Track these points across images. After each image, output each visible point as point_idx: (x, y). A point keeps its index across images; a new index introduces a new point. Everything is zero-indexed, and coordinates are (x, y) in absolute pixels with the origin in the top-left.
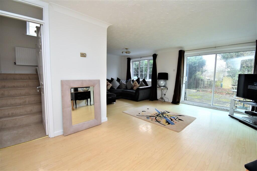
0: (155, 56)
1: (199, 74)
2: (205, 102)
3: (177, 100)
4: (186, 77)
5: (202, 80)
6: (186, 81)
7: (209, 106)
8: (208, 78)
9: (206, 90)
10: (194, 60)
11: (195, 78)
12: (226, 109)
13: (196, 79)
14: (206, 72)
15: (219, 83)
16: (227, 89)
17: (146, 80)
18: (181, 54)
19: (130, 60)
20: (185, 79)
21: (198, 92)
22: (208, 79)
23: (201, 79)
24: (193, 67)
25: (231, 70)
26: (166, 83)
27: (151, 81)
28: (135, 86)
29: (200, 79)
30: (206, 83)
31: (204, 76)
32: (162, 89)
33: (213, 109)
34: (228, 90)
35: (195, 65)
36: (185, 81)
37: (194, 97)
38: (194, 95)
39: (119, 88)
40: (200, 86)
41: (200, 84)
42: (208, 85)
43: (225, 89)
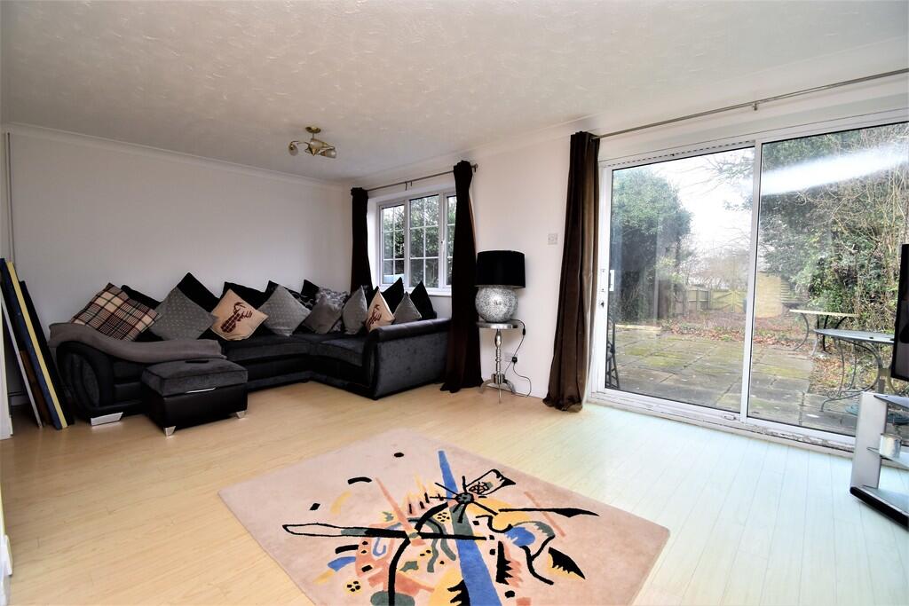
0: (464, 173)
1: (666, 266)
2: (701, 384)
3: (570, 390)
4: (613, 272)
5: (677, 288)
6: (612, 289)
7: (729, 423)
8: (697, 281)
9: (698, 326)
10: (648, 210)
11: (653, 281)
12: (820, 442)
13: (657, 283)
14: (690, 258)
15: (737, 298)
16: (766, 319)
17: (430, 291)
18: (584, 150)
19: (367, 198)
20: (604, 281)
21: (667, 336)
22: (699, 286)
23: (675, 286)
24: (643, 239)
25: (778, 251)
26: (513, 303)
27: (450, 294)
28: (374, 319)
29: (673, 285)
30: (691, 297)
31: (683, 275)
32: (498, 332)
33: (750, 438)
34: (772, 322)
35: (653, 229)
36: (606, 290)
37: (649, 359)
38: (653, 350)
39: (303, 328)
40: (671, 311)
41: (672, 304)
42: (699, 304)
43: (760, 319)
